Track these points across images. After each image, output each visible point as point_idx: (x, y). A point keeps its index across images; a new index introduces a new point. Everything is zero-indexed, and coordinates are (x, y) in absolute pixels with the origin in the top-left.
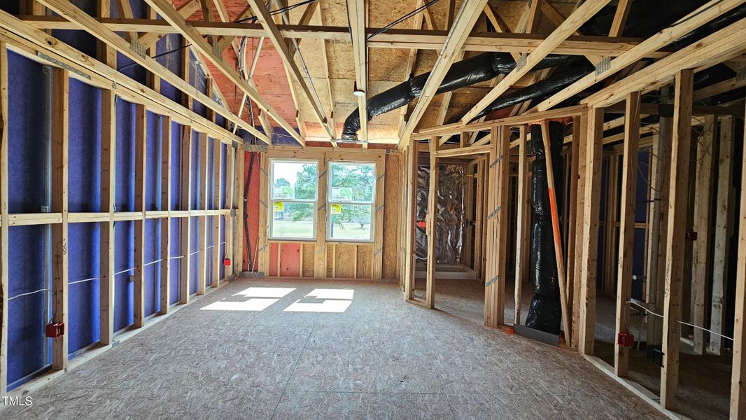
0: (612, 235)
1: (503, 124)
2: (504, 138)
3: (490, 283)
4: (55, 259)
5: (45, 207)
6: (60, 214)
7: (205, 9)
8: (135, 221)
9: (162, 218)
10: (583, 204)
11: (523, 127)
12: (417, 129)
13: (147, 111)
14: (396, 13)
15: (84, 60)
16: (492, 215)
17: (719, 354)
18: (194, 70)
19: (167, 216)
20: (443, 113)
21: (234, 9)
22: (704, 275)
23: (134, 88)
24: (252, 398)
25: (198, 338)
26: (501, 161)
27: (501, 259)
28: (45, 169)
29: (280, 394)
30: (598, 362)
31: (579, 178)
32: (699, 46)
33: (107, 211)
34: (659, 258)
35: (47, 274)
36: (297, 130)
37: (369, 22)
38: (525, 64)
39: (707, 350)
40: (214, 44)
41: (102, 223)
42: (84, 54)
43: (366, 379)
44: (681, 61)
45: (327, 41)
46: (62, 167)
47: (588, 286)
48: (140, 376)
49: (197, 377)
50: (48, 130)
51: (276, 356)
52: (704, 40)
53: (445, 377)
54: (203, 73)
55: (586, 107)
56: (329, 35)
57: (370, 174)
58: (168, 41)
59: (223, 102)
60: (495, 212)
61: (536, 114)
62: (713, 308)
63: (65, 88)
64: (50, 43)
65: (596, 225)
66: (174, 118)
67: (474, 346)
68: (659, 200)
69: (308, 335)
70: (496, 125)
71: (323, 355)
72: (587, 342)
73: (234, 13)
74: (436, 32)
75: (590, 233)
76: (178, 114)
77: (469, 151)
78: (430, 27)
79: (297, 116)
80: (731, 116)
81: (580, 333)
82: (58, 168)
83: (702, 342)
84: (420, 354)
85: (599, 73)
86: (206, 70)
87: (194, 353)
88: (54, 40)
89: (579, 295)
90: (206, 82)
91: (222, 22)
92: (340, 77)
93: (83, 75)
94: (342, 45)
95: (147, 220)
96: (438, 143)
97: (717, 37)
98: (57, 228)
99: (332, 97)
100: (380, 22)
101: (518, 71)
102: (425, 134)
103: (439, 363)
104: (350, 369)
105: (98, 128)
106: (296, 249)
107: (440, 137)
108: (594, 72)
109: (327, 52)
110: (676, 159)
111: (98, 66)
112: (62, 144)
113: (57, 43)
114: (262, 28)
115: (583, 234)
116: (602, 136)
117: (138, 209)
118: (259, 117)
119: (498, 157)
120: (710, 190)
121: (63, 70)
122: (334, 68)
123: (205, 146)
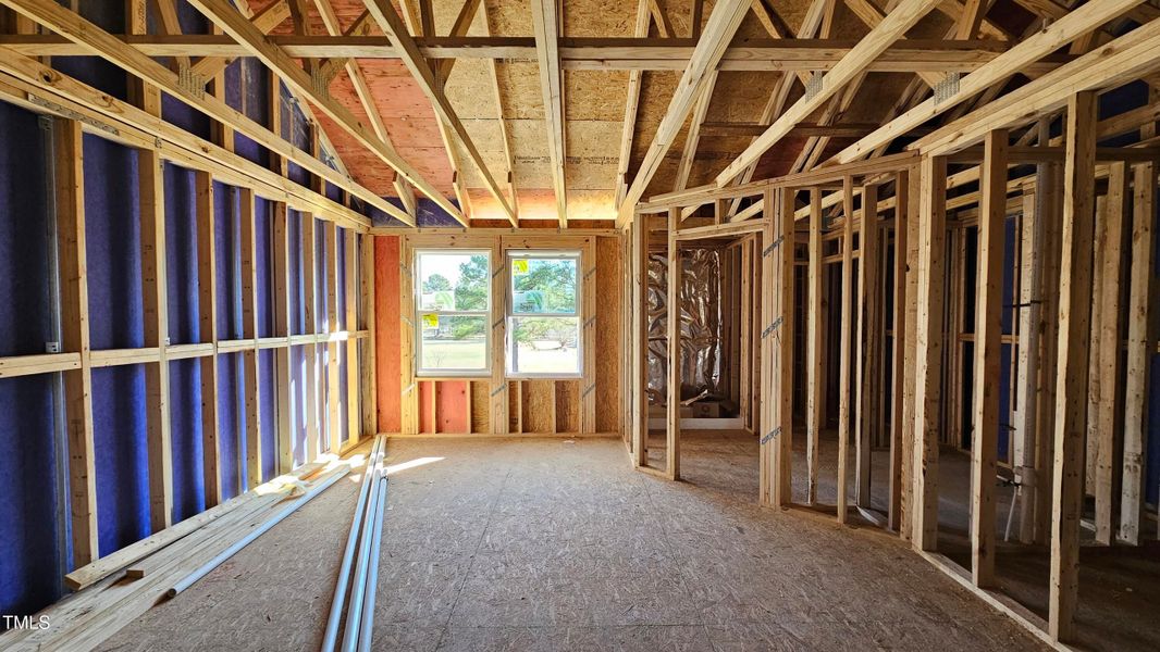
0: (957, 354)
1: (783, 186)
2: (785, 208)
3: (767, 438)
4: (72, 426)
5: (53, 344)
6: (78, 354)
7: (297, 16)
8: (202, 358)
9: (245, 351)
10: (916, 311)
11: (816, 189)
12: (645, 197)
13: (214, 181)
14: (607, 11)
15: (106, 104)
16: (768, 331)
17: (1135, 543)
18: (288, 113)
19: (253, 347)
20: (686, 169)
21: (347, 13)
22: (1112, 420)
23: (191, 145)
24: (394, 642)
25: (308, 541)
26: (782, 243)
27: (785, 400)
28: (50, 283)
29: (438, 633)
30: (946, 564)
31: (908, 269)
32: (1108, 52)
33: (156, 345)
34: (1038, 394)
35: (60, 449)
36: (455, 203)
37: (564, 27)
38: (820, 88)
39: (1118, 538)
40: (314, 72)
41: (147, 365)
42: (105, 94)
43: (576, 602)
44: (1077, 77)
45: (499, 61)
46: (77, 278)
47: (926, 442)
48: (215, 607)
49: (306, 607)
50: (52, 219)
51: (431, 567)
52: (1117, 43)
53: (701, 594)
54: (303, 116)
55: (918, 156)
56: (501, 52)
57: (573, 264)
58: (243, 67)
59: (337, 162)
60: (773, 326)
61: (835, 168)
62: (1125, 472)
63: (76, 149)
64: (47, 79)
65: (936, 345)
66: (259, 191)
67: (746, 542)
68: (1039, 302)
69: (482, 530)
70: (772, 187)
71: (506, 564)
72: (926, 531)
73: (347, 19)
74: (673, 41)
75: (928, 359)
76: (264, 184)
77: (729, 230)
78: (663, 34)
79: (454, 181)
80: (1151, 163)
81: (914, 516)
82: (71, 280)
83: (1108, 526)
84: (660, 557)
85: (940, 100)
86: (308, 113)
87: (301, 566)
88: (54, 73)
89: (911, 456)
90: (308, 130)
91: (329, 36)
92: (522, 117)
93: (105, 128)
94: (522, 65)
95: (221, 356)
96: (679, 215)
97: (1137, 37)
98: (73, 377)
99: (509, 148)
100: (582, 27)
101: (807, 100)
102: (659, 204)
103: (690, 571)
104: (550, 585)
105: (135, 213)
106: (461, 390)
107: (682, 208)
108: (932, 98)
109: (499, 77)
110: (1070, 237)
111: (130, 114)
112: (75, 242)
113: (59, 79)
114: (390, 44)
115: (915, 359)
116: (945, 197)
117: (206, 339)
118: (395, 183)
119: (776, 238)
120: (1119, 283)
121: (72, 121)
122: (513, 101)
123: (311, 234)
